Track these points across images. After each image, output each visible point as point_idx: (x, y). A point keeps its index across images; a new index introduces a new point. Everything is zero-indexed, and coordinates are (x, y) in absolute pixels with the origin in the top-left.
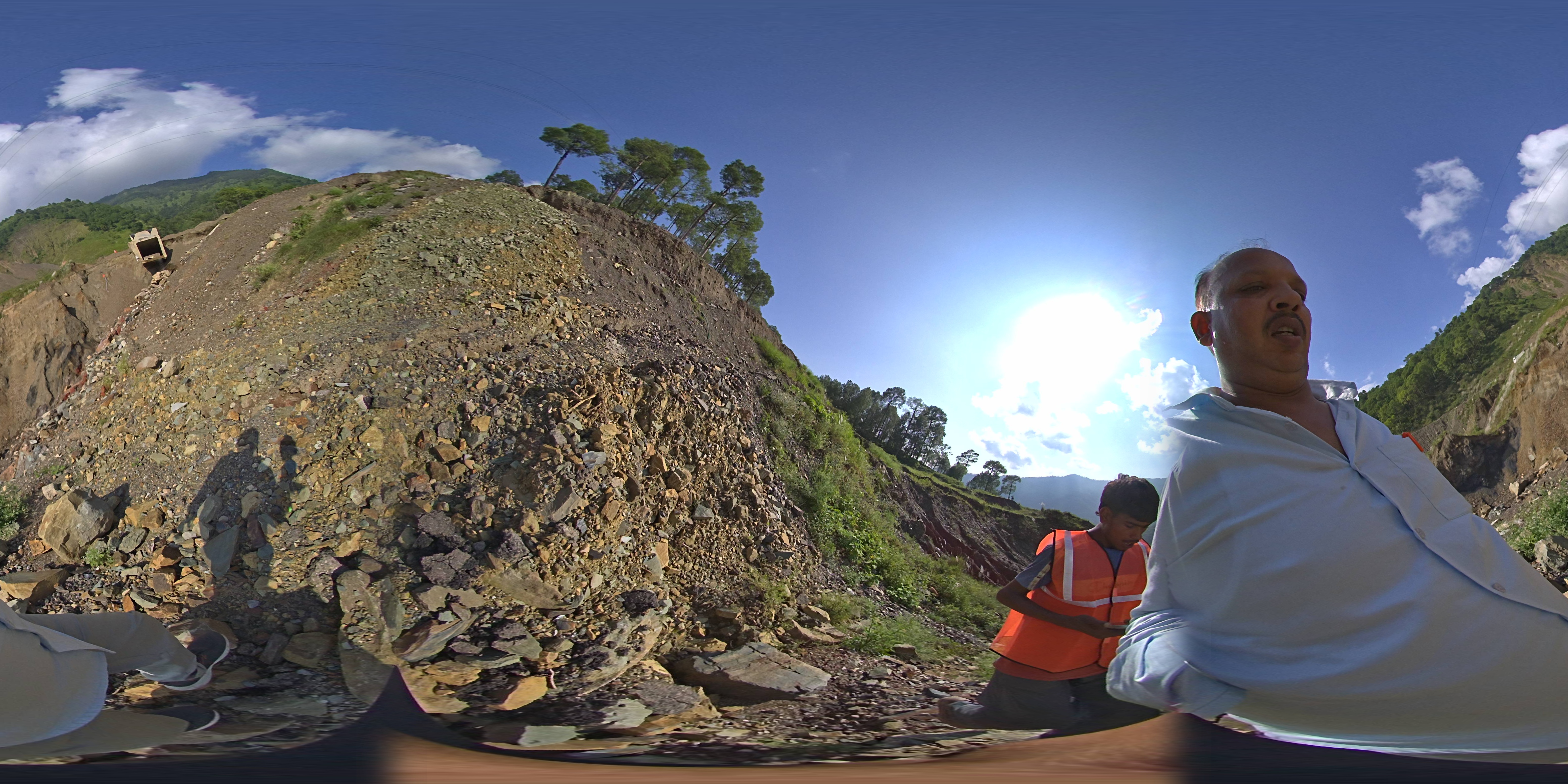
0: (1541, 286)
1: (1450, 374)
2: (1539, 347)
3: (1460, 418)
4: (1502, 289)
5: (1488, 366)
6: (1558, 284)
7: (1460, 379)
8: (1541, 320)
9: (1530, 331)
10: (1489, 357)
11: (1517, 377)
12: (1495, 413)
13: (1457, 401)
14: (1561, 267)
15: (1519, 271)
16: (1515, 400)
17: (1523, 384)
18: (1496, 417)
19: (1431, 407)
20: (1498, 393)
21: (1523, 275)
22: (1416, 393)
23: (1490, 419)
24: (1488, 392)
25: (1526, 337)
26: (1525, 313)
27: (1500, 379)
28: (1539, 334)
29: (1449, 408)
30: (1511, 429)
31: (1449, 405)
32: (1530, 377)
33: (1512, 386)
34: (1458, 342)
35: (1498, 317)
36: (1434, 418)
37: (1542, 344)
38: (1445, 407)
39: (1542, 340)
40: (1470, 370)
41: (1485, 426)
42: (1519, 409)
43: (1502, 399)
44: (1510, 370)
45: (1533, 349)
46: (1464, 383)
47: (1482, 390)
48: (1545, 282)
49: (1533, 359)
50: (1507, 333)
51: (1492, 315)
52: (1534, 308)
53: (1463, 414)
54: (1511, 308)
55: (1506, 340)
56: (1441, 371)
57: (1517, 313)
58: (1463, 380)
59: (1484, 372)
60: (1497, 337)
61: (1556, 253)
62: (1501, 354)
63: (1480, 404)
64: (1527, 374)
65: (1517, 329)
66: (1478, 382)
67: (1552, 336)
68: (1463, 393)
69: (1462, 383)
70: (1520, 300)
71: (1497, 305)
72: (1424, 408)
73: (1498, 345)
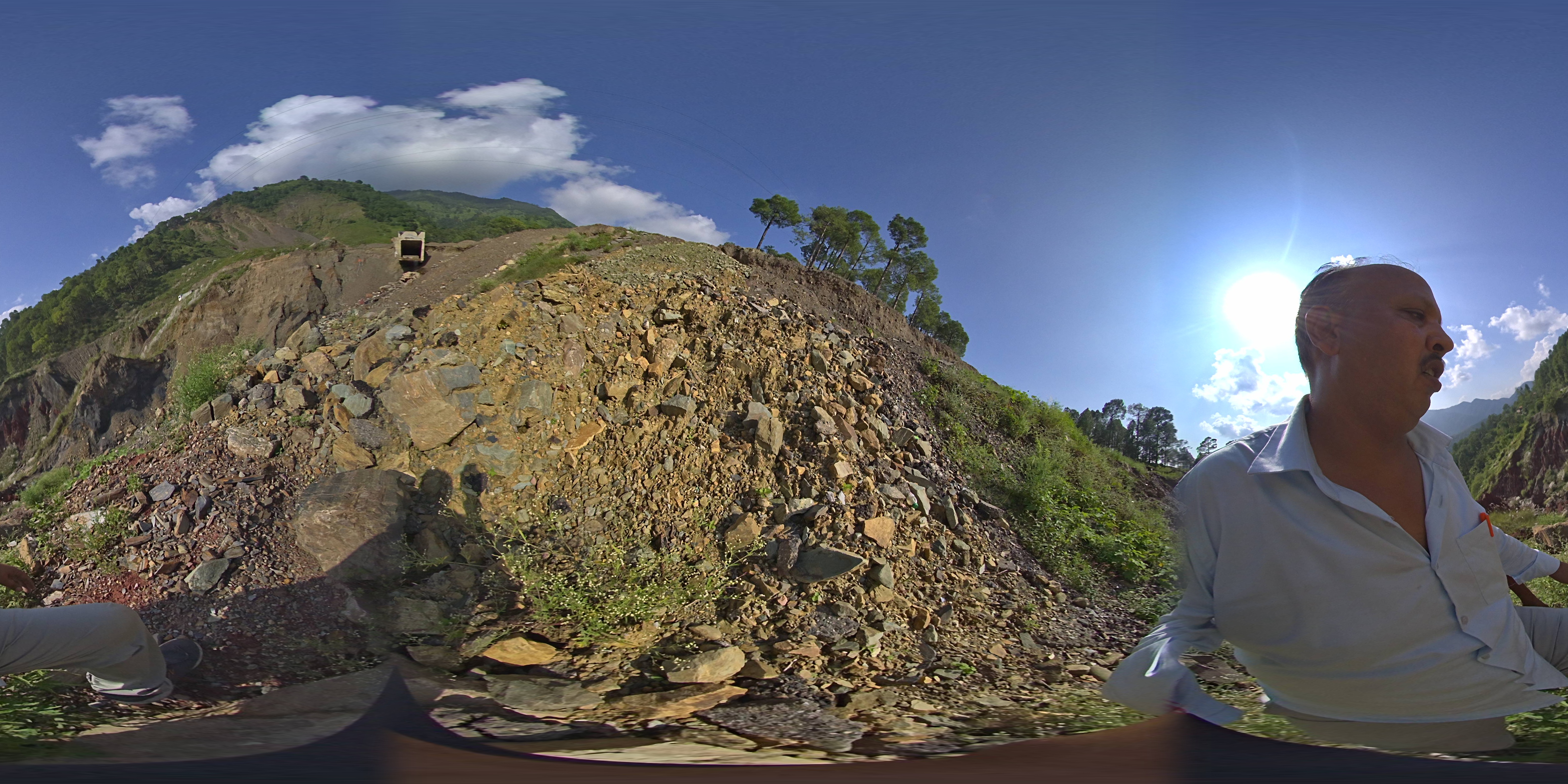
0: (225, 235)
1: (109, 301)
2: (210, 290)
3: (115, 344)
4: (181, 230)
5: (150, 299)
6: (242, 237)
7: (119, 307)
8: (215, 267)
9: (201, 274)
10: (154, 291)
11: (181, 312)
12: (151, 344)
13: (113, 328)
14: (251, 222)
15: (206, 215)
16: (175, 333)
17: (186, 320)
18: (153, 346)
19: (86, 330)
20: (157, 325)
21: (208, 220)
22: (72, 314)
23: (146, 348)
24: (147, 322)
25: (196, 279)
26: (200, 257)
27: (162, 313)
28: (213, 277)
29: (104, 333)
30: (167, 359)
31: (105, 330)
32: (194, 315)
33: (173, 321)
34: (123, 271)
35: (170, 255)
36: (88, 341)
37: (213, 287)
38: (100, 332)
39: (214, 284)
40: (131, 300)
41: (140, 353)
42: (177, 341)
43: (161, 331)
44: (173, 307)
45: (203, 290)
46: (123, 312)
47: (141, 321)
48: (229, 232)
49: (201, 299)
50: (177, 271)
51: (163, 251)
52: (210, 253)
53: (118, 340)
54: (186, 249)
55: (174, 279)
56: (99, 298)
57: (191, 255)
58: (122, 308)
59: (145, 304)
60: (165, 273)
61: (252, 207)
62: (165, 290)
63: (137, 333)
64: (192, 311)
65: (187, 271)
66: (137, 312)
67: (226, 282)
68: (120, 321)
69: (120, 311)
70: (197, 243)
71: (171, 243)
72: (79, 331)
73: (165, 281)
